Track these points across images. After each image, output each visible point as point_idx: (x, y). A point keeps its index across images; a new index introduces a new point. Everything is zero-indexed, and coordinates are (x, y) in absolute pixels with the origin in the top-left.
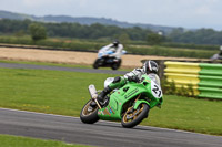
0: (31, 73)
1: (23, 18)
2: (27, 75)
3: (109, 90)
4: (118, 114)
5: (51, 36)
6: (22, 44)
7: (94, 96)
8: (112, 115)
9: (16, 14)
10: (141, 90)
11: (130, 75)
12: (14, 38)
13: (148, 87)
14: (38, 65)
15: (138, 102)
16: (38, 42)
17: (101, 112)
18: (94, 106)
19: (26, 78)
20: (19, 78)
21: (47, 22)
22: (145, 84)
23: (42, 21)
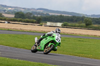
0: (84, 40)
1: (82, 16)
2: (83, 41)
3: (41, 39)
4: (43, 49)
5: (94, 24)
6: (81, 27)
7: (36, 41)
8: (41, 49)
9: (78, 14)
10: (51, 39)
11: (49, 33)
12: (77, 24)
13: (54, 38)
14: (88, 37)
15: (50, 44)
16: (88, 26)
17: (37, 48)
18: (36, 46)
19: (82, 42)
20: (79, 42)
21: (92, 17)
22: (53, 37)
23: (90, 17)
